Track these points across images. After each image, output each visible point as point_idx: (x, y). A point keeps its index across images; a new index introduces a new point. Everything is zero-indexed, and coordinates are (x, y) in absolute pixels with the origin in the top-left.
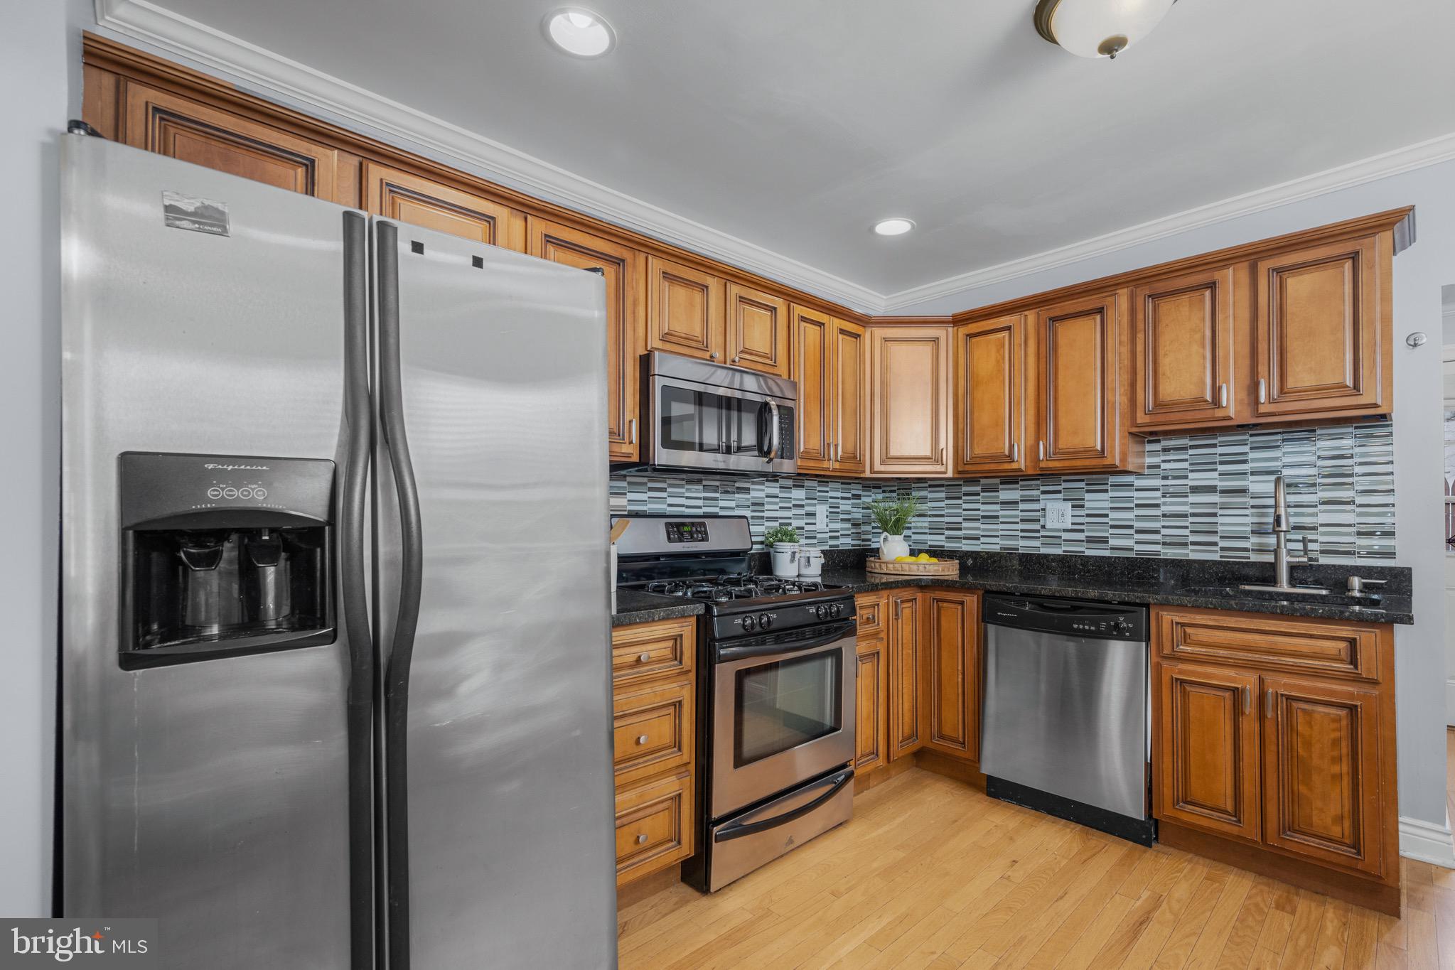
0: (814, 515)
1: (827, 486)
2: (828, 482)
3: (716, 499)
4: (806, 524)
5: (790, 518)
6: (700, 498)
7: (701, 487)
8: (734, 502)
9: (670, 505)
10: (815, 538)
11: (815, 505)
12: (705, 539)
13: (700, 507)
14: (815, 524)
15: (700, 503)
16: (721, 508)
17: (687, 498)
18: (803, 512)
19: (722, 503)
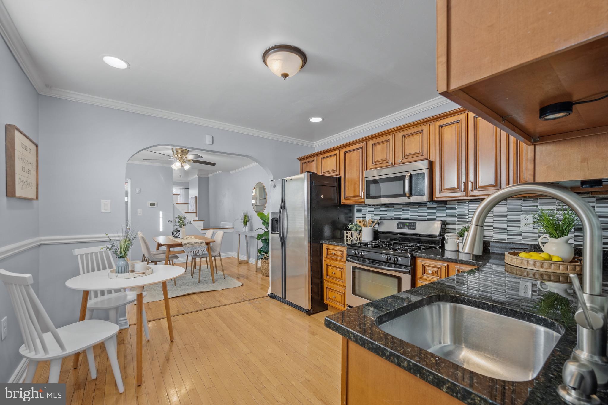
0: (520, 221)
1: (537, 202)
2: (537, 199)
3: (435, 213)
4: (508, 226)
5: (492, 222)
6: (426, 213)
7: (426, 208)
8: (446, 214)
9: (410, 216)
10: (520, 235)
11: (519, 215)
12: (414, 229)
13: (426, 216)
14: (520, 227)
15: (426, 214)
16: (437, 216)
17: (419, 213)
18: (506, 219)
19: (437, 215)
